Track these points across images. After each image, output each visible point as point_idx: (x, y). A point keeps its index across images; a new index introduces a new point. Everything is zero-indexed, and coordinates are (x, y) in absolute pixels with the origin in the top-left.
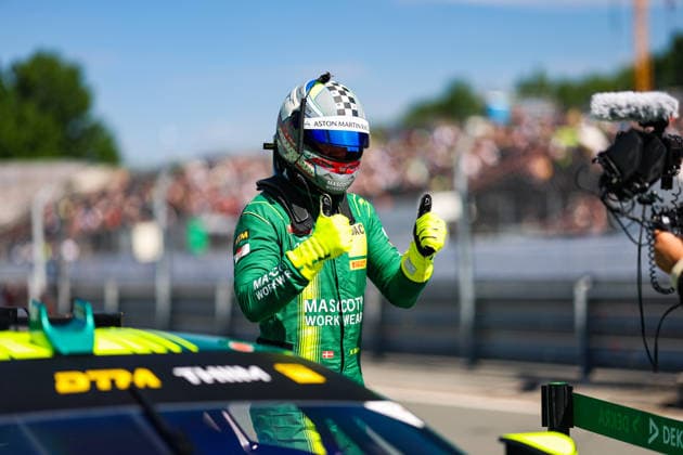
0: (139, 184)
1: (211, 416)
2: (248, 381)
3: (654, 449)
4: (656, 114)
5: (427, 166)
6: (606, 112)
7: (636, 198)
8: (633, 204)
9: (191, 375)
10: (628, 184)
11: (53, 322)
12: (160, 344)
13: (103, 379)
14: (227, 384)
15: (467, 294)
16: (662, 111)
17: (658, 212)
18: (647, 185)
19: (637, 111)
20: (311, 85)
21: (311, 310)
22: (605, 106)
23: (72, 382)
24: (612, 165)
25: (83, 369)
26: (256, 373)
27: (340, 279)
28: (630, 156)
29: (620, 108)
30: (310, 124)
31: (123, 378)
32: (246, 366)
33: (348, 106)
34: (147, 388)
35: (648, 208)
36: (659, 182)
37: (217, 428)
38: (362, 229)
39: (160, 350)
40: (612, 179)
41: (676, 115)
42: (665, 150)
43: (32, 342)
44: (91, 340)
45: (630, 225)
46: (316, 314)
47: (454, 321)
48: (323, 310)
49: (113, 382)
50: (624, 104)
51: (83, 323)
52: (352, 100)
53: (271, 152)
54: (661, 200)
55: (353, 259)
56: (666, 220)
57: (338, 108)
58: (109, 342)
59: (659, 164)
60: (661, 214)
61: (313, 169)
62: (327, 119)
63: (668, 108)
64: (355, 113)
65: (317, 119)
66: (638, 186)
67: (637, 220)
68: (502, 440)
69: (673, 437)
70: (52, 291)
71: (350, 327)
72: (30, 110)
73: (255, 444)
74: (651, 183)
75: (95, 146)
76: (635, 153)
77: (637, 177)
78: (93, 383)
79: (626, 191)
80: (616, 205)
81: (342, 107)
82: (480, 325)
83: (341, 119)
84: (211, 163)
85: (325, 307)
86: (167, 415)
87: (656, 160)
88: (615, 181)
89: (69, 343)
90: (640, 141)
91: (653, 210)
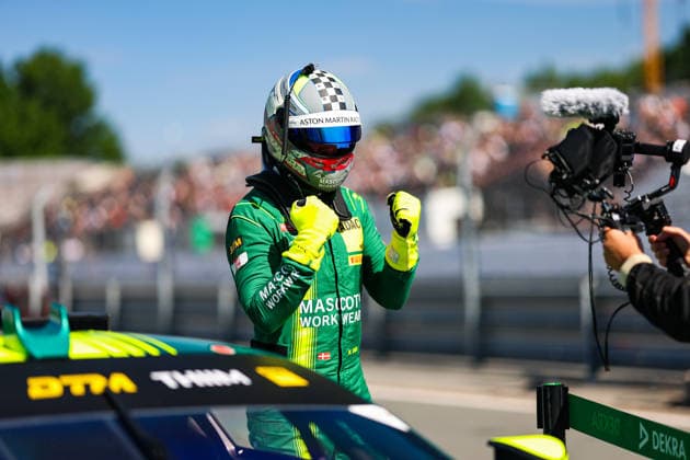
0: (143, 182)
1: (196, 420)
2: (228, 384)
3: (643, 454)
4: (605, 110)
5: (435, 162)
6: (556, 108)
7: (586, 194)
8: (584, 201)
9: (168, 379)
10: (578, 179)
11: (26, 325)
12: (139, 348)
13: (77, 384)
14: (206, 388)
15: (473, 291)
16: (611, 107)
17: (608, 208)
18: (597, 181)
19: (587, 107)
20: (294, 79)
21: (306, 311)
22: (555, 102)
23: (45, 387)
24: (563, 161)
25: (56, 374)
26: (236, 377)
27: (340, 275)
28: (580, 152)
29: (570, 105)
30: (295, 122)
31: (97, 383)
32: (226, 370)
33: (334, 99)
34: (123, 392)
35: (599, 205)
36: (611, 179)
37: (202, 433)
38: (359, 223)
39: (138, 353)
40: (562, 174)
41: (626, 111)
42: (616, 145)
43: (6, 346)
44: (67, 344)
45: (579, 222)
46: (313, 315)
47: (459, 319)
48: (319, 310)
49: (87, 387)
50: (573, 101)
51: (58, 327)
52: (339, 91)
53: (260, 145)
54: (612, 198)
55: (351, 254)
56: (616, 217)
57: (324, 102)
58: (85, 345)
59: (610, 160)
60: (611, 212)
61: (303, 168)
62: (312, 116)
63: (618, 104)
64: (343, 106)
65: (303, 118)
66: (588, 182)
67: (587, 217)
68: (491, 444)
69: (662, 443)
70: (53, 292)
71: (349, 325)
72: (34, 108)
73: (241, 448)
74: (602, 180)
75: (99, 144)
76: (586, 147)
77: (586, 173)
78: (67, 389)
79: (576, 187)
80: (565, 202)
81: (328, 101)
82: (486, 323)
83: (328, 114)
84: (216, 161)
85: (322, 307)
86: (143, 420)
87: (606, 156)
88: (564, 177)
89: (43, 347)
90: (590, 136)
91: (603, 207)
